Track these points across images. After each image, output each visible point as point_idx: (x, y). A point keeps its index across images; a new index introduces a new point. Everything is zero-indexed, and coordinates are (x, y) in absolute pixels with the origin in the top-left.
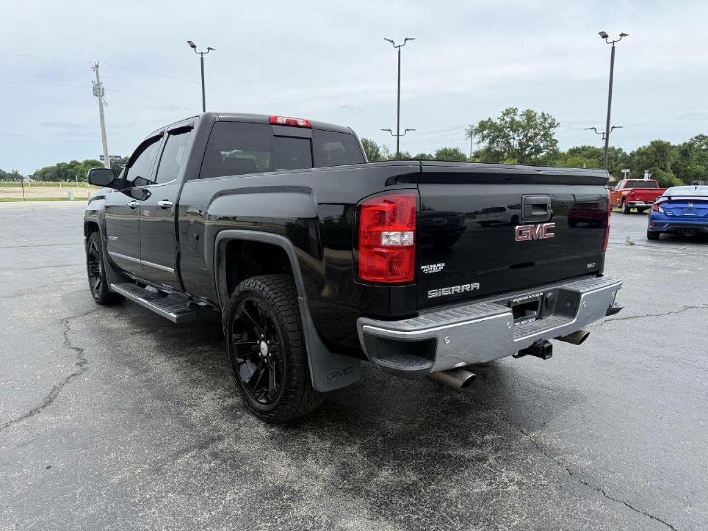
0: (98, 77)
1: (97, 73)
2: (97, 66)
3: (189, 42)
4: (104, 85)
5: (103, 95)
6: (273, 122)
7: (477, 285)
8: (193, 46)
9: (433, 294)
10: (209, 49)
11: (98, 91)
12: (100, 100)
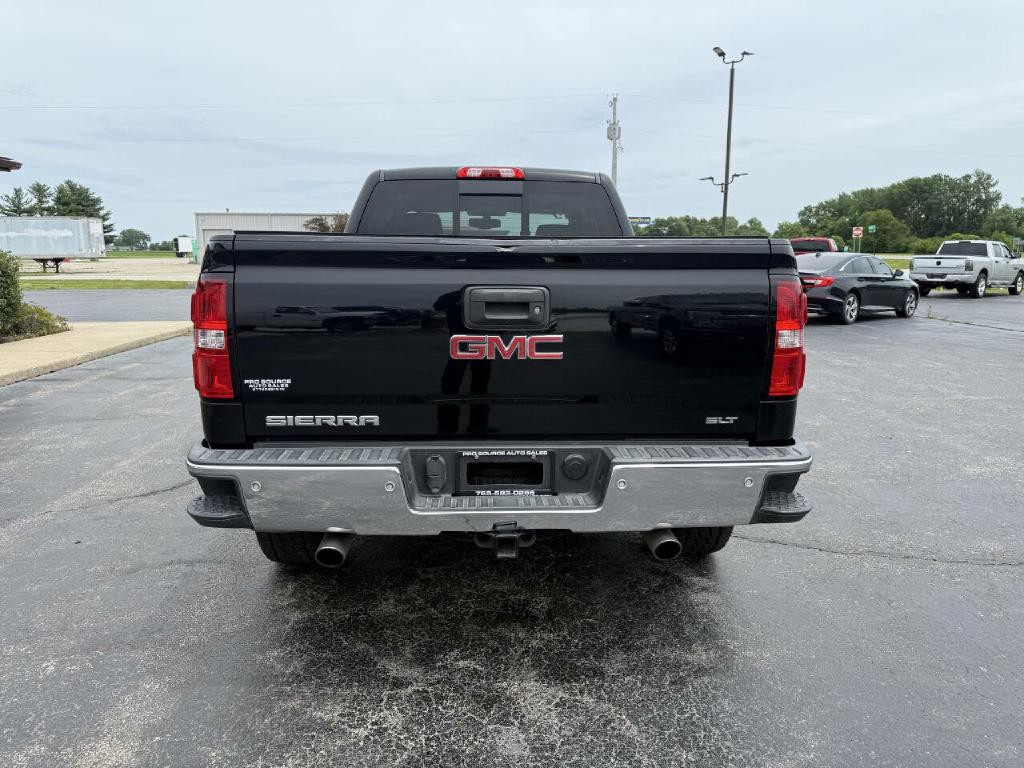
0: (614, 114)
1: (614, 109)
2: (615, 99)
3: (716, 49)
4: (620, 125)
5: (619, 137)
6: (462, 176)
7: (375, 419)
8: (722, 54)
9: (272, 420)
10: (745, 53)
11: (613, 133)
12: (615, 144)
